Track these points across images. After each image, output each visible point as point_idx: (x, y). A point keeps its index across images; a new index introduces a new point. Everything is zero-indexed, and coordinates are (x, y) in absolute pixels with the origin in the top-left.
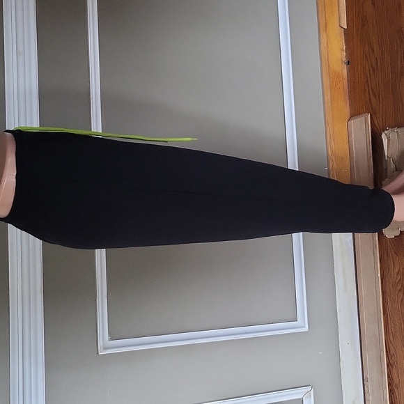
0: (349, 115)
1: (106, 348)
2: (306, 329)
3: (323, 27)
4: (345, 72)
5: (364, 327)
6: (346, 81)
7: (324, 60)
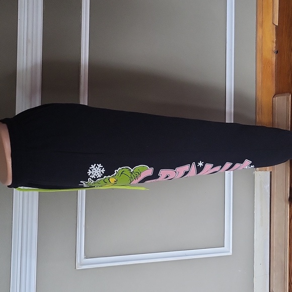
0: (274, 93)
1: (82, 265)
2: (230, 253)
3: (259, 24)
4: (274, 59)
5: (274, 254)
6: (274, 67)
7: (259, 50)
